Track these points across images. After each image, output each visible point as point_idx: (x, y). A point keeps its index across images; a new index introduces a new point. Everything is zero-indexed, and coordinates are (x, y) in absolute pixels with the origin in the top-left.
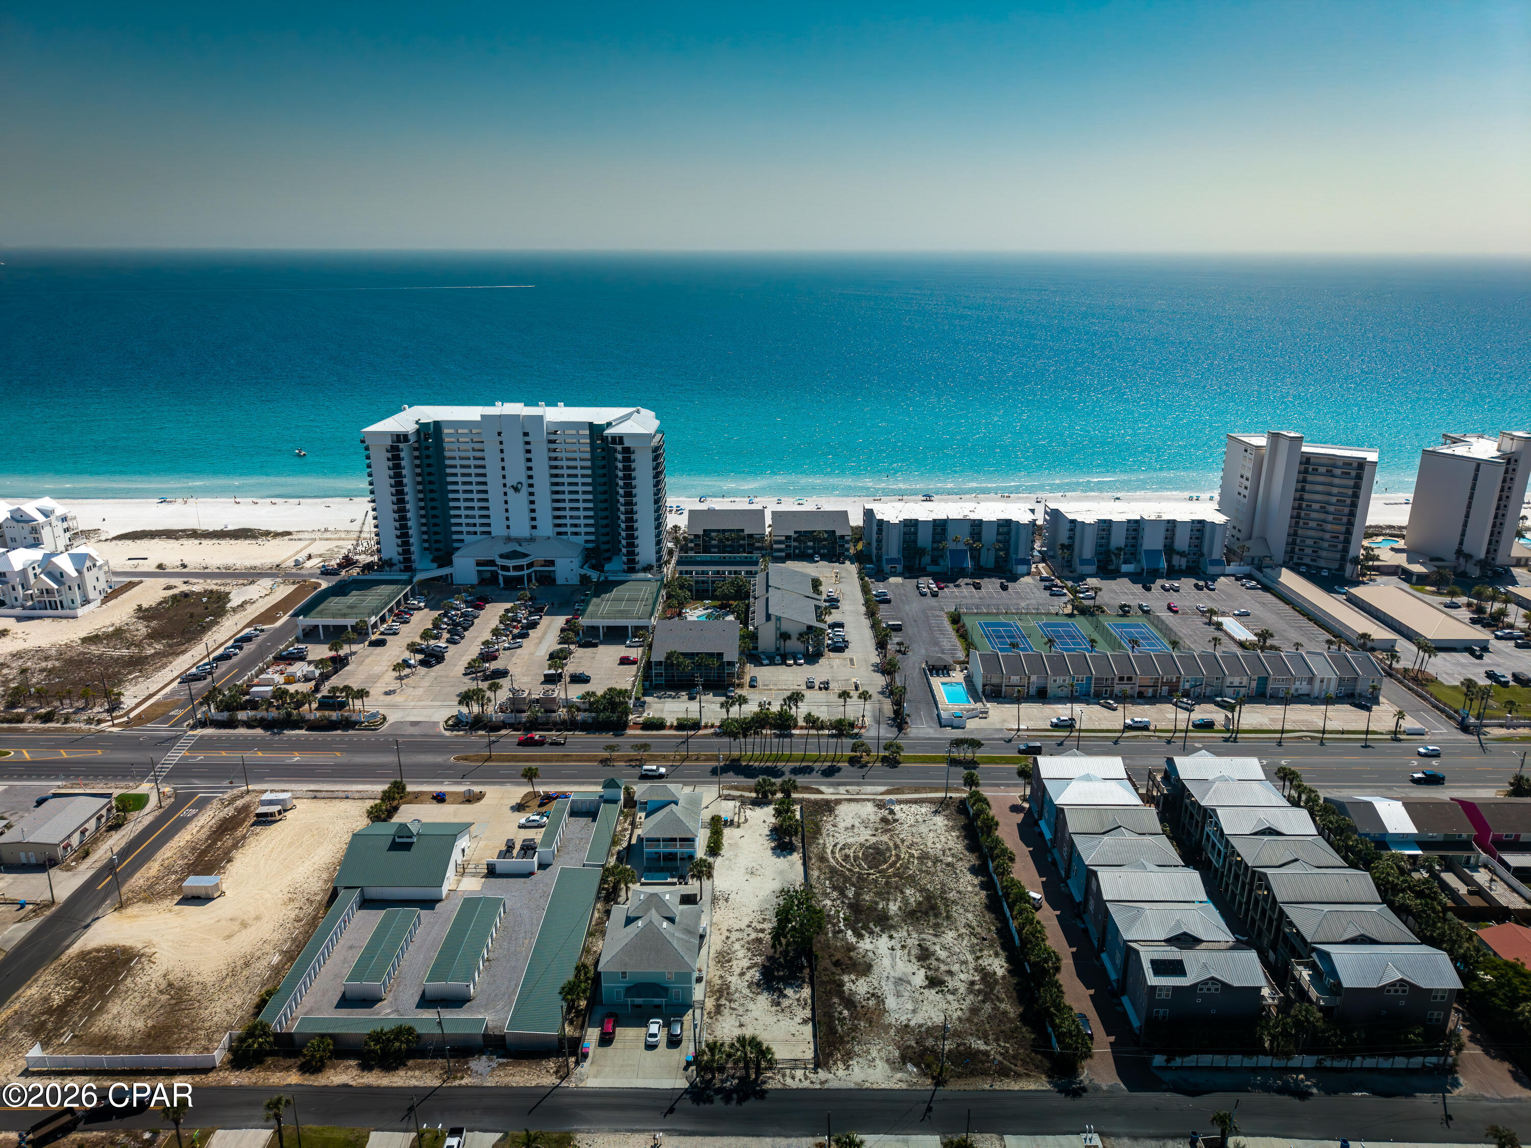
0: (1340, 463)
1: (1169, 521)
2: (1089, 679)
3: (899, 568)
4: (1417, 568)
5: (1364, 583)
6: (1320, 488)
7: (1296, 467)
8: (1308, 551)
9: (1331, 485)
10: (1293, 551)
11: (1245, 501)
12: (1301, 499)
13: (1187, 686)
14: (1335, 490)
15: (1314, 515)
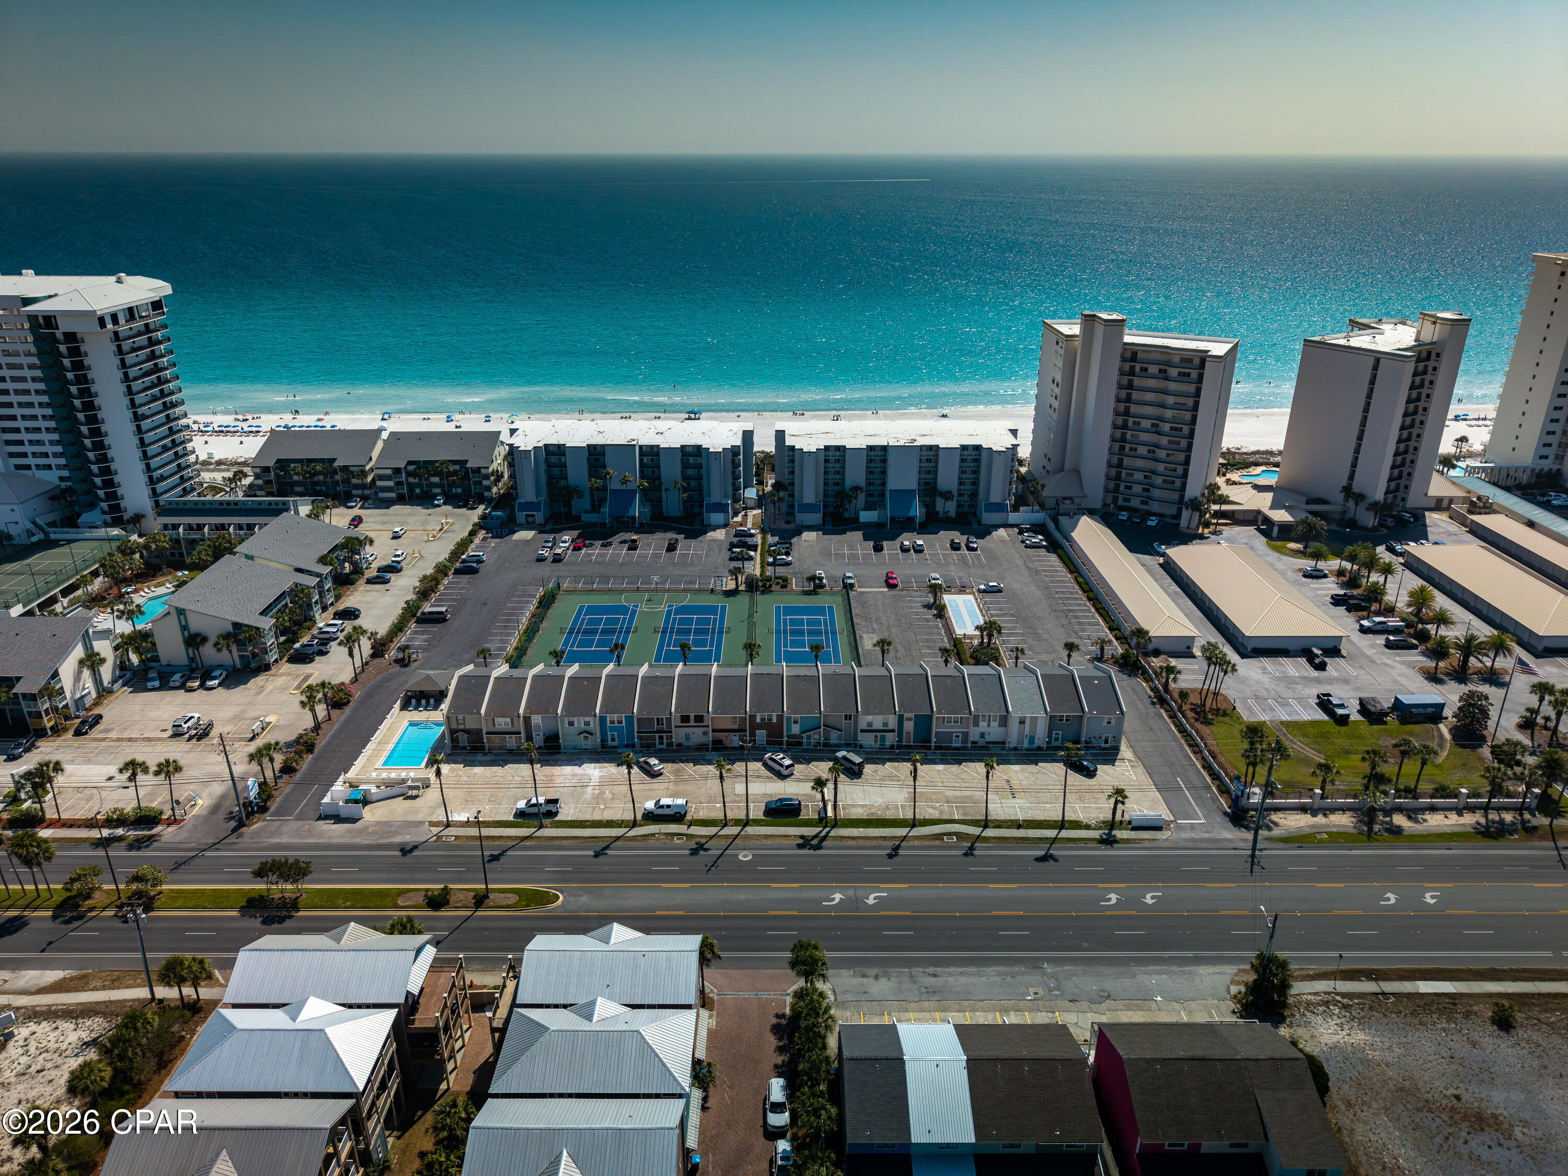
0: (1176, 359)
1: (930, 448)
2: (630, 719)
3: (539, 517)
4: (1281, 516)
5: (1202, 537)
6: (1150, 397)
7: (1116, 363)
8: (1137, 489)
9: (1165, 392)
10: (1116, 489)
11: (1055, 416)
12: (1127, 413)
13: (796, 729)
14: (1171, 400)
15: (1144, 437)
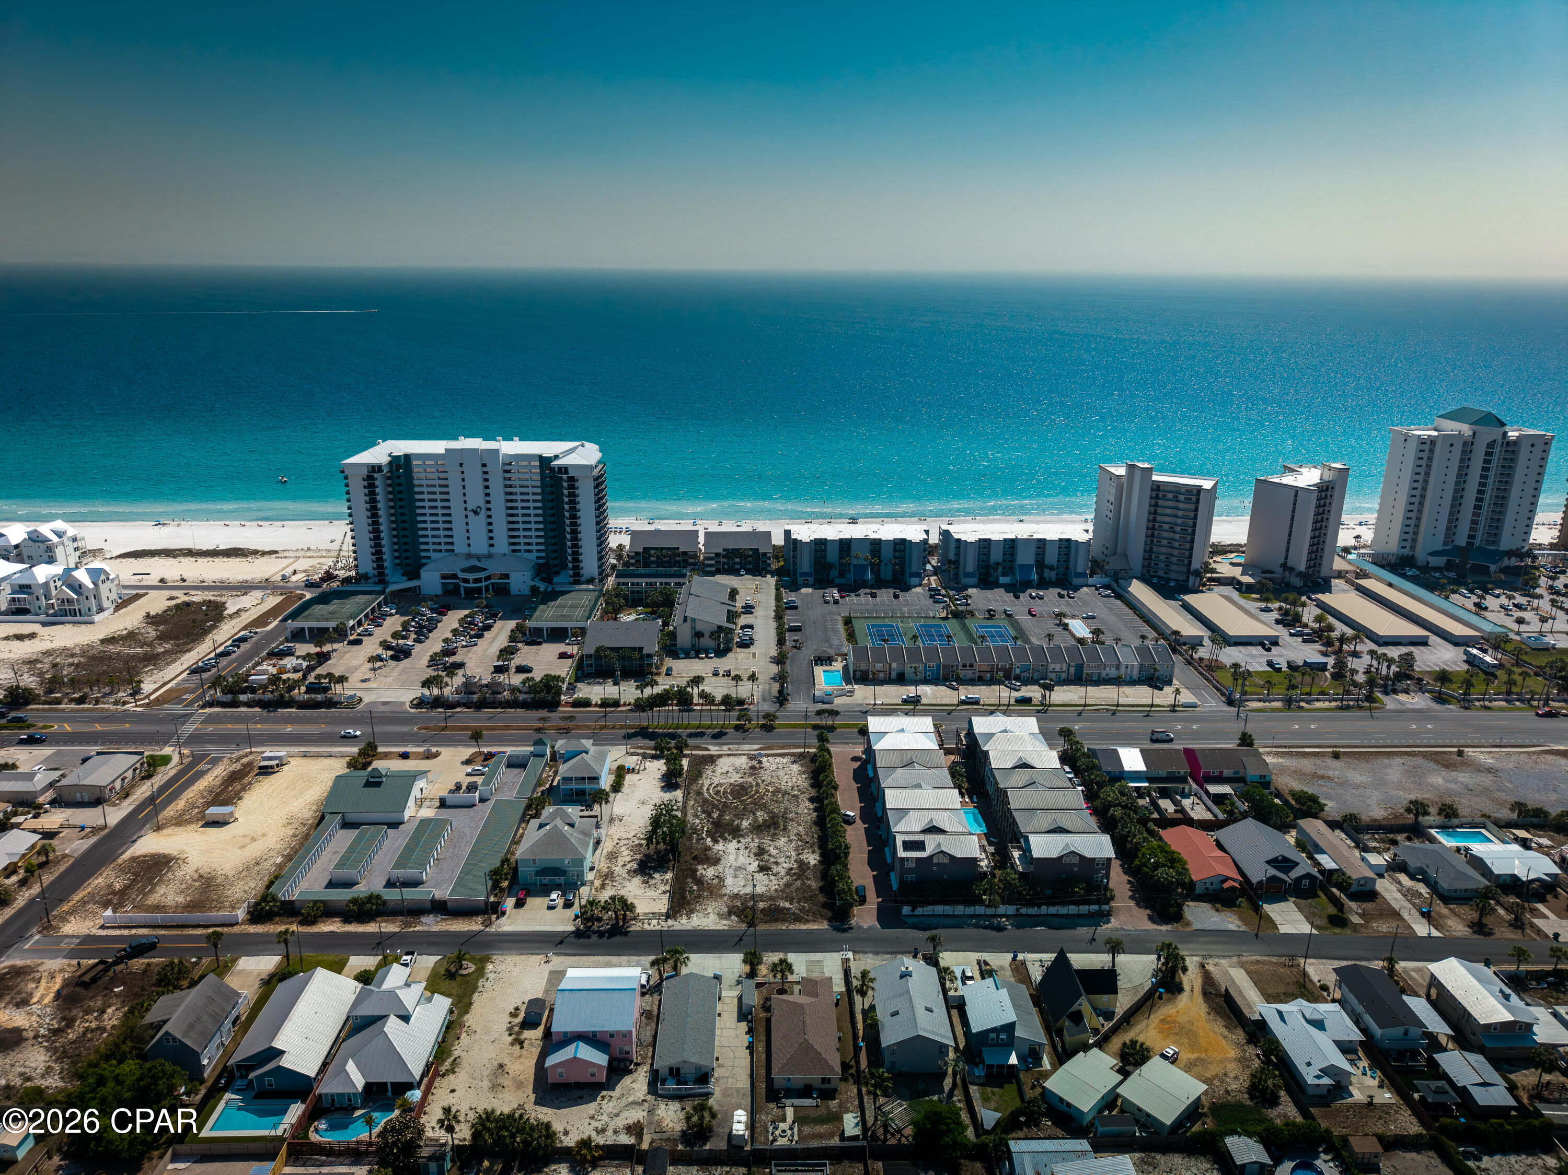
0: (1183, 490)
1: (1040, 540)
2: (938, 666)
3: (811, 580)
4: (1247, 579)
5: (1202, 592)
6: (1169, 511)
7: (1148, 492)
8: (1162, 565)
9: (1177, 509)
10: (1149, 565)
11: (1110, 522)
12: (1154, 520)
13: (1018, 671)
14: (1181, 513)
15: (1165, 534)
